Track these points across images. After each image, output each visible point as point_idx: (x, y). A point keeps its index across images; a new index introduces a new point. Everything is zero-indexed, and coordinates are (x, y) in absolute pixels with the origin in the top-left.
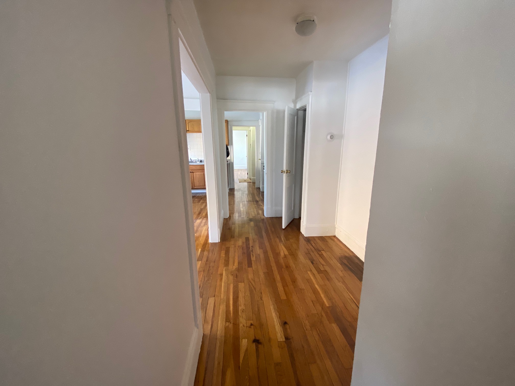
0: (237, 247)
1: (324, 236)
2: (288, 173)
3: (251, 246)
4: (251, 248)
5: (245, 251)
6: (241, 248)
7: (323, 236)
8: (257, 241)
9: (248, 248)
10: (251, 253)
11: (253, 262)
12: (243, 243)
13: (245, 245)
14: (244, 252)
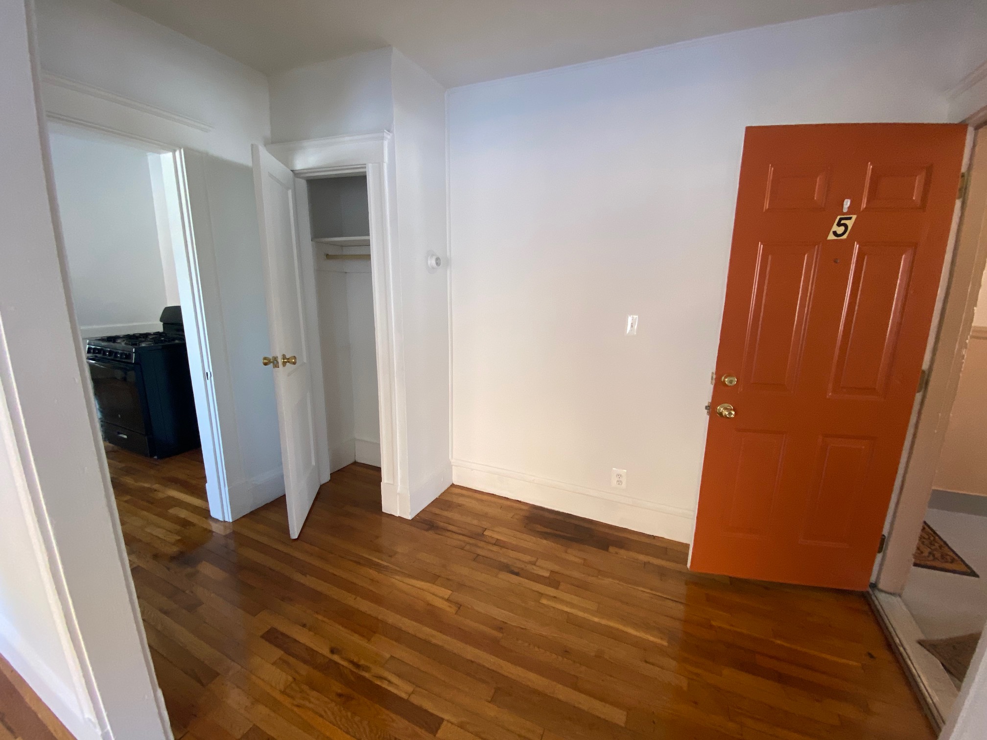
0: (287, 702)
1: (439, 496)
2: (288, 364)
3: (325, 651)
4: (336, 658)
5: (337, 687)
6: (305, 688)
7: (437, 496)
8: (320, 617)
9: (328, 668)
10: (366, 675)
11: (416, 700)
12: (280, 663)
13: (304, 670)
14: (340, 695)
